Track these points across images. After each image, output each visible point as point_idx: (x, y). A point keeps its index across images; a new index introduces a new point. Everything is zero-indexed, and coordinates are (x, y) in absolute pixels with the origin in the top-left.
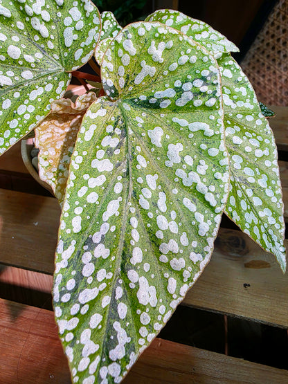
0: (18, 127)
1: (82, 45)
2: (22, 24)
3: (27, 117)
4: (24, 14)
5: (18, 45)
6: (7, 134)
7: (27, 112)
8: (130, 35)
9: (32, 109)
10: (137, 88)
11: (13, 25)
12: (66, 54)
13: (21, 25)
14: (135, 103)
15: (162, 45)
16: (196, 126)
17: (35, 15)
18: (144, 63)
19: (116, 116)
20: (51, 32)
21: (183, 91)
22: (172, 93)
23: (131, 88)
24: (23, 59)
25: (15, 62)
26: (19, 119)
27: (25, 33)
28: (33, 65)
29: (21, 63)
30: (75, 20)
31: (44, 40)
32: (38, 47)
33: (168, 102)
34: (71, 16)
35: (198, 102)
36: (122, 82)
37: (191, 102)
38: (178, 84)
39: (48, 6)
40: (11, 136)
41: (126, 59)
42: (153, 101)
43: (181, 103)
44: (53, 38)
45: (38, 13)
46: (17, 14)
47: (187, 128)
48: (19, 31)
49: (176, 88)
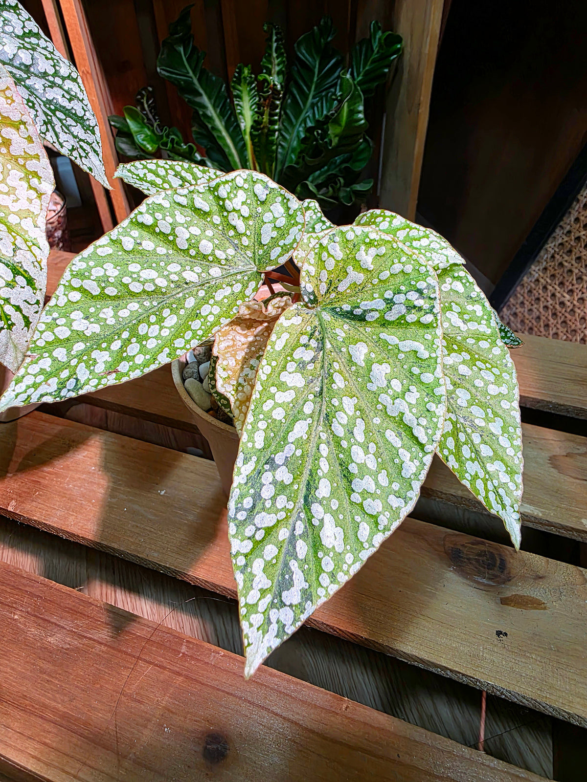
0: (200, 329)
1: (281, 243)
2: (219, 219)
3: (211, 319)
4: (223, 208)
5: (211, 240)
6: (189, 335)
7: (211, 313)
8: (337, 239)
9: (216, 310)
10: (340, 296)
11: (209, 219)
12: (261, 252)
13: (217, 219)
14: (337, 313)
15: (373, 251)
16: (408, 345)
17: (234, 210)
18: (350, 269)
19: (313, 326)
20: (248, 227)
21: (394, 304)
22: (382, 305)
23: (333, 295)
24: (213, 254)
25: (205, 257)
26: (202, 320)
27: (220, 228)
28: (223, 262)
29: (211, 258)
30: (276, 216)
31: (239, 235)
32: (231, 242)
33: (377, 315)
34: (272, 212)
35: (411, 318)
36: (324, 287)
37: (403, 317)
38: (388, 295)
39: (249, 201)
40: (193, 338)
41: (331, 264)
42: (358, 312)
43: (391, 317)
44: (248, 233)
45: (237, 208)
46: (215, 208)
47: (397, 347)
48: (215, 226)
49: (386, 300)
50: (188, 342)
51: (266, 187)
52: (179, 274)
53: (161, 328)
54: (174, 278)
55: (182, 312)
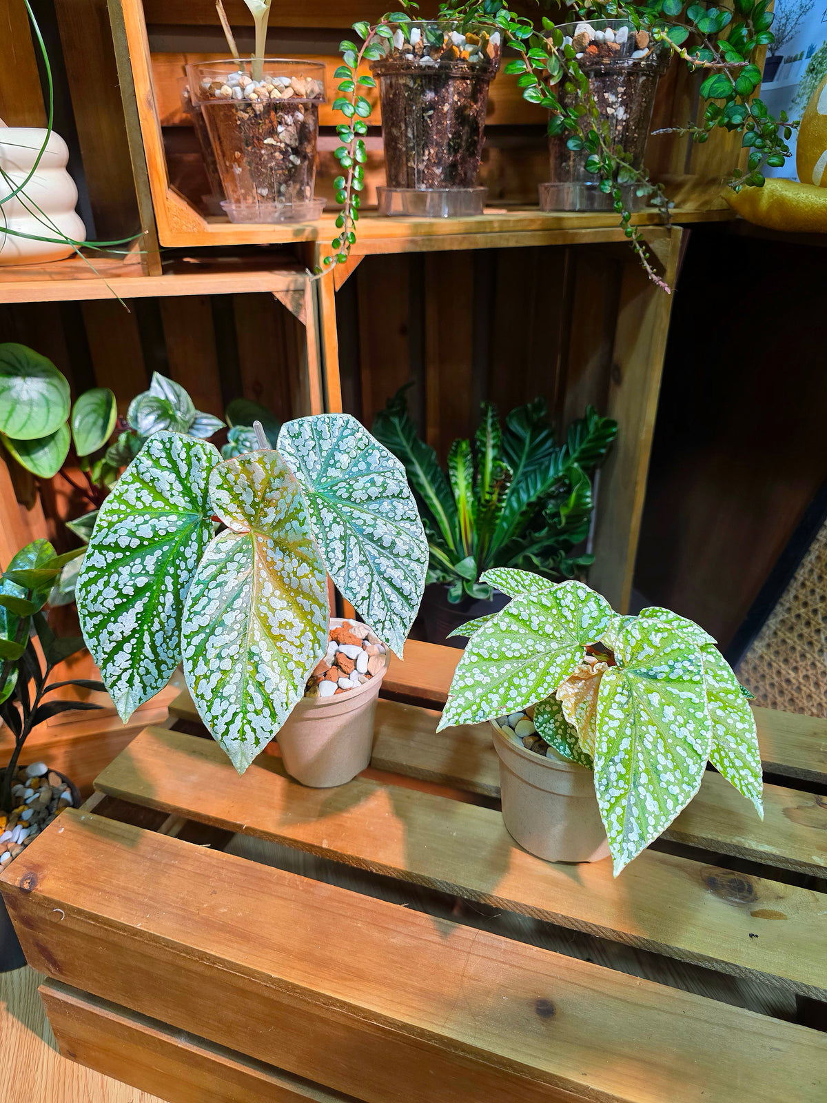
0: (552, 682)
1: (596, 627)
2: (556, 611)
4: (559, 604)
5: (551, 624)
6: (546, 685)
7: (556, 672)
8: (637, 627)
9: (559, 670)
10: (639, 663)
11: (550, 611)
12: (581, 633)
13: (554, 611)
14: (638, 674)
15: (660, 635)
16: (685, 695)
17: (566, 606)
18: (646, 646)
19: (623, 682)
20: (573, 617)
21: (675, 668)
22: (667, 669)
23: (634, 662)
24: (553, 634)
25: (548, 635)
26: (552, 676)
27: (557, 617)
28: (559, 639)
29: (551, 636)
30: (592, 610)
31: (568, 622)
33: (664, 675)
34: (588, 607)
35: (686, 677)
36: (628, 657)
37: (681, 677)
38: (671, 663)
39: (574, 600)
40: (549, 687)
41: (633, 643)
42: (651, 673)
43: (674, 676)
44: (574, 621)
45: (568, 605)
46: (554, 604)
47: (678, 695)
48: (553, 616)
49: (669, 666)
50: (546, 690)
51: (585, 592)
52: (533, 646)
53: (528, 681)
54: (530, 648)
55: (538, 671)
